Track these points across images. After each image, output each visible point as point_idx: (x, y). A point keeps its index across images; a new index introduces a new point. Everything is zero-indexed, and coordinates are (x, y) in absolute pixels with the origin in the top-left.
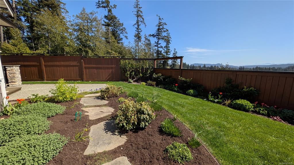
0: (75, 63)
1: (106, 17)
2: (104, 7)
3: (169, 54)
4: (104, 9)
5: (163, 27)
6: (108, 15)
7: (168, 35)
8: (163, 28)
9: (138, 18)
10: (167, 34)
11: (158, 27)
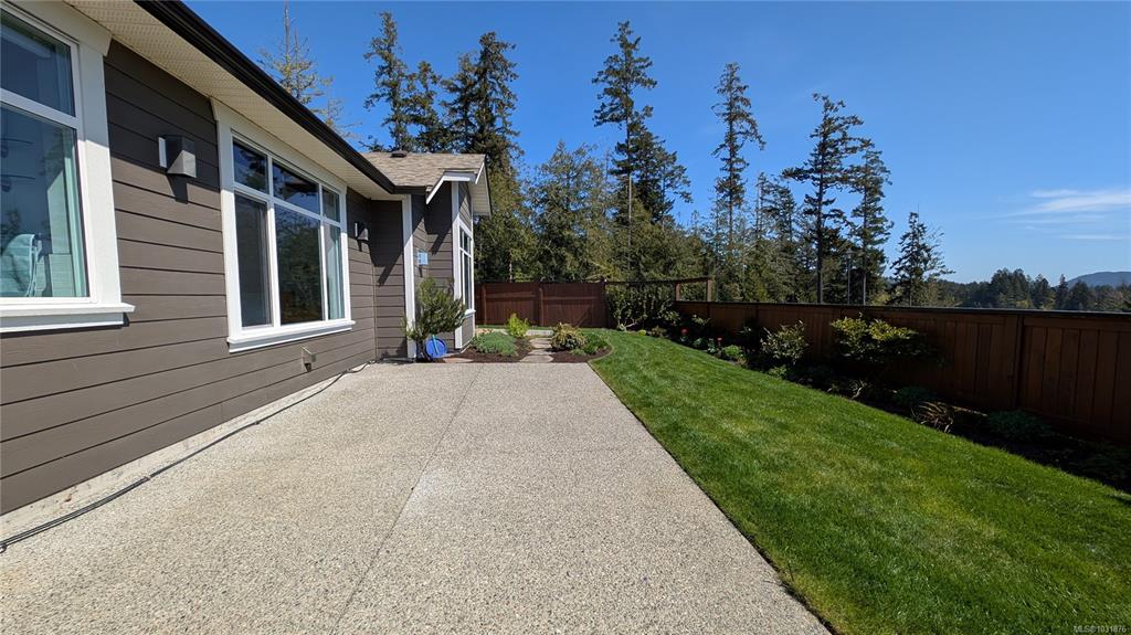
0: (529, 294)
1: (620, 148)
2: (618, 120)
3: (881, 241)
4: (617, 124)
5: (845, 134)
6: (627, 141)
7: (872, 162)
8: (844, 139)
9: (731, 123)
10: (866, 157)
11: (820, 139)
